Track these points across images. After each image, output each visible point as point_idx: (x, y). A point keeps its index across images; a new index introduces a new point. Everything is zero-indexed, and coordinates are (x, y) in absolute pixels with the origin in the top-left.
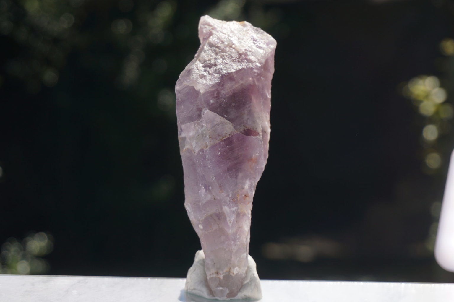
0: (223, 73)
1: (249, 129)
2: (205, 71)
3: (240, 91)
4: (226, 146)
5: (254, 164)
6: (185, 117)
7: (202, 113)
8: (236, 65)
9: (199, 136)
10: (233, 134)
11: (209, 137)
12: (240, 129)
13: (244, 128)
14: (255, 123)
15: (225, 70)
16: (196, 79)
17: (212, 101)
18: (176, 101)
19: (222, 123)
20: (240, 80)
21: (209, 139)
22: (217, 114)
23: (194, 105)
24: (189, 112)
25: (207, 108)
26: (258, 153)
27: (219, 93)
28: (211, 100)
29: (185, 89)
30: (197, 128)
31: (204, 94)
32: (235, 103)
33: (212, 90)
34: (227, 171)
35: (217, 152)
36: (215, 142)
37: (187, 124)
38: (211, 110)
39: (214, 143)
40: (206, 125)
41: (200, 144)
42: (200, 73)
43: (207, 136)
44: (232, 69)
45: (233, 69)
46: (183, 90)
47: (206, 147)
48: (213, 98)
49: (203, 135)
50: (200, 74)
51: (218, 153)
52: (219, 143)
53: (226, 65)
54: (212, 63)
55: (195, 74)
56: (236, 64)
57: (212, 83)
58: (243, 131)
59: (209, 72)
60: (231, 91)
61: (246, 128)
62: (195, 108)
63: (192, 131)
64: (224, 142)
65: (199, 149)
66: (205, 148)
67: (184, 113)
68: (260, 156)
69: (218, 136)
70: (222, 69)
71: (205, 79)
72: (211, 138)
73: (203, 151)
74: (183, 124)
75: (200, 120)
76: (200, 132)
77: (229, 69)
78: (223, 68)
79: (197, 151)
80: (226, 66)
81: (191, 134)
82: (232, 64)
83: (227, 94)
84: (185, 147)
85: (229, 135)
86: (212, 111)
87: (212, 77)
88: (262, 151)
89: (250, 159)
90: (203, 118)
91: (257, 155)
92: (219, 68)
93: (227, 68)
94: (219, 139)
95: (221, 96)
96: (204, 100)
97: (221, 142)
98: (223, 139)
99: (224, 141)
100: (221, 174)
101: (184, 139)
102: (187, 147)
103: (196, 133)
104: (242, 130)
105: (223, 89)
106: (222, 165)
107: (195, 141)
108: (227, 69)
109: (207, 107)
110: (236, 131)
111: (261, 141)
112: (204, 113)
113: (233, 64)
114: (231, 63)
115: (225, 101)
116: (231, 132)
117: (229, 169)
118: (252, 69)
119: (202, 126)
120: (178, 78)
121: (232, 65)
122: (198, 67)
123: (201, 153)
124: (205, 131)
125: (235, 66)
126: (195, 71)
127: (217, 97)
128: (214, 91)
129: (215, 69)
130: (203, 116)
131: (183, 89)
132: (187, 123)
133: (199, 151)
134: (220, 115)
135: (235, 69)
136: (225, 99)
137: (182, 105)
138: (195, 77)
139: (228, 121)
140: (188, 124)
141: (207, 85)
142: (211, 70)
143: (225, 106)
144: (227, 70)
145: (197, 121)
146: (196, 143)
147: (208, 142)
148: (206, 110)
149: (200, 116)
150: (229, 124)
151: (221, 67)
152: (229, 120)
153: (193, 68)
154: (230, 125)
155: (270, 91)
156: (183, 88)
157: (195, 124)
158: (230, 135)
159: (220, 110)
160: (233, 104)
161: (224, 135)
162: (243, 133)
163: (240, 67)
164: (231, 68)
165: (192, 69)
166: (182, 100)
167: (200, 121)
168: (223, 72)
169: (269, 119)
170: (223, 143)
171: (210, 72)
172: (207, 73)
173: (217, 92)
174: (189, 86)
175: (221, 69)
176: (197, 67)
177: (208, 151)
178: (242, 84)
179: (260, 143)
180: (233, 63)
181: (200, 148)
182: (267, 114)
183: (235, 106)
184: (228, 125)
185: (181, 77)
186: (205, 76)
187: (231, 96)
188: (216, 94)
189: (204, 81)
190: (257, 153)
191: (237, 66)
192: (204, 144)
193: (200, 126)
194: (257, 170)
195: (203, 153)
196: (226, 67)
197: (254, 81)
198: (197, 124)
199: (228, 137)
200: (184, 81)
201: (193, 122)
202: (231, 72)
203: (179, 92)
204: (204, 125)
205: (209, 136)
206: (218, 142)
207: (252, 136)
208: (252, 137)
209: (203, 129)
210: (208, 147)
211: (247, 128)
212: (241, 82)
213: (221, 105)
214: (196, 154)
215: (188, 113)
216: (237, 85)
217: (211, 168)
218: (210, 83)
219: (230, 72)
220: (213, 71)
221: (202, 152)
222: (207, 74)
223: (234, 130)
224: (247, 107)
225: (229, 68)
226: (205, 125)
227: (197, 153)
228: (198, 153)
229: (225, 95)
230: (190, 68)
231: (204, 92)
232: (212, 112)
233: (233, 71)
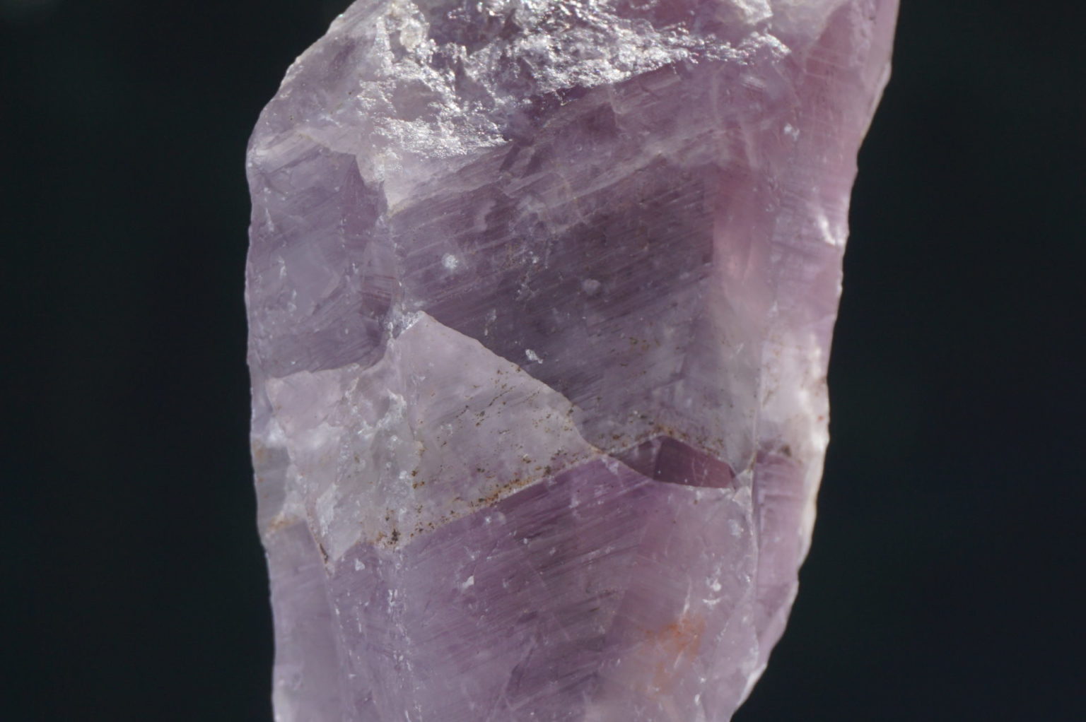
0: (545, 89)
1: (677, 436)
2: (440, 62)
3: (644, 206)
4: (519, 537)
5: (679, 660)
6: (294, 331)
7: (391, 326)
8: (639, 40)
9: (357, 460)
10: (569, 467)
11: (411, 478)
12: (616, 438)
13: (646, 434)
14: (717, 405)
15: (559, 67)
16: (371, 113)
17: (451, 262)
18: (250, 230)
19: (507, 399)
20: (646, 133)
21: (412, 494)
22: (476, 344)
23: (351, 273)
24: (318, 307)
25: (418, 304)
26: (716, 595)
27: (503, 211)
28: (453, 252)
29: (305, 167)
30: (354, 410)
31: (406, 216)
32: (603, 279)
33: (458, 189)
34: (508, 689)
35: (458, 576)
36: (448, 515)
37: (298, 375)
38: (446, 314)
39: (443, 519)
40: (407, 399)
41: (356, 514)
42: (403, 76)
43: (403, 475)
44: (606, 64)
45: (612, 61)
46: (288, 171)
47: (390, 535)
48: (461, 241)
49: (380, 455)
50: (401, 84)
51: (465, 580)
52: (477, 521)
53: (579, 33)
54: (492, 13)
55: (375, 79)
56: (640, 33)
57: (463, 151)
58: (636, 453)
59: (460, 72)
60: (583, 200)
61: (659, 429)
62: (355, 289)
63: (326, 425)
64: (505, 513)
65: (353, 543)
66: (384, 540)
67: (285, 307)
68: (726, 610)
69: (473, 475)
70: (543, 61)
71: (431, 117)
72: (429, 481)
73: (375, 560)
74: (278, 376)
75: (374, 364)
76: (367, 437)
77: (590, 63)
78: (552, 56)
79: (338, 552)
80: (577, 40)
81: (317, 440)
82: (616, 28)
83: (558, 221)
84: (285, 506)
85: (542, 471)
86: (446, 324)
87: (472, 107)
88: (741, 583)
89: (665, 625)
90: (392, 358)
91: (712, 603)
92: (528, 54)
93: (576, 53)
94: (475, 493)
95: (514, 234)
96: (401, 253)
97: (485, 512)
98: (505, 494)
99: (508, 505)
100: (472, 706)
101: (279, 457)
102: (292, 507)
103: (343, 440)
104: (631, 444)
105: (532, 191)
106: (483, 655)
107: (334, 487)
108: (576, 63)
109: (419, 295)
110: (594, 449)
111: (743, 518)
112: (398, 327)
113: (620, 32)
114: (609, 22)
115: (540, 264)
116: (558, 456)
117: (522, 680)
118: (732, 71)
119: (385, 406)
120: (271, 88)
121: (611, 40)
122: (399, 33)
123: (359, 566)
124: (394, 439)
125: (633, 43)
126: (378, 63)
127: (487, 236)
128: (477, 196)
129: (504, 57)
130: (391, 344)
131: (294, 164)
132: (298, 370)
133: (350, 554)
134: (499, 351)
135: (623, 67)
136: (538, 249)
137: (282, 261)
138: (367, 103)
139: (546, 389)
140: (305, 377)
141: (434, 160)
142: (479, 65)
143: (534, 294)
144: (575, 68)
145: (356, 367)
146: (340, 504)
147: (402, 512)
148: (414, 311)
149: (376, 338)
150: (553, 405)
151: (544, 42)
152: (550, 382)
153: (369, 34)
154: (555, 414)
155: (844, 203)
156: (294, 157)
157: (344, 387)
158: (548, 471)
159: (499, 316)
160: (591, 285)
161: (511, 468)
162: (631, 464)
163: (660, 55)
164: (601, 56)
165: (366, 42)
166: (279, 228)
167: (377, 368)
168: (545, 78)
169: (818, 369)
170: (502, 518)
171: (472, 74)
172: (452, 75)
173: (493, 204)
174: (327, 150)
175: (541, 56)
176: (394, 36)
177: (398, 565)
178: (661, 161)
179: (737, 529)
180: (623, 26)
181: (358, 536)
182: (813, 338)
183: (599, 294)
184: (547, 410)
185: (289, 85)
186: (439, 97)
187: (581, 235)
188: (488, 218)
189: (421, 131)
190: (706, 592)
191: (645, 47)
192: (381, 517)
193: (369, 404)
194: (697, 699)
195: (375, 566)
196: (572, 49)
197: (738, 149)
198: (354, 388)
199: (538, 481)
200: (301, 119)
201: (333, 367)
202: (600, 81)
203: (268, 178)
204: (394, 396)
205: (414, 474)
206: (464, 510)
207: (691, 483)
208: (691, 488)
209: (387, 420)
210: (404, 541)
211: (665, 433)
212: (657, 149)
213: (507, 288)
214: (331, 566)
215: (311, 310)
216: (624, 170)
217: (410, 667)
218: (451, 142)
219: (589, 80)
220: (489, 65)
221: (366, 564)
222: (448, 84)
223: (580, 439)
224: (675, 305)
225: (590, 56)
226: (404, 403)
227: (339, 564)
228: (345, 566)
229: (541, 225)
230: (355, 34)
231: (407, 204)
232: (448, 330)
233: (615, 75)
